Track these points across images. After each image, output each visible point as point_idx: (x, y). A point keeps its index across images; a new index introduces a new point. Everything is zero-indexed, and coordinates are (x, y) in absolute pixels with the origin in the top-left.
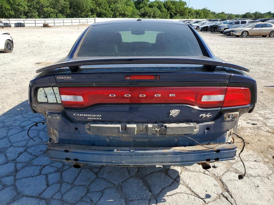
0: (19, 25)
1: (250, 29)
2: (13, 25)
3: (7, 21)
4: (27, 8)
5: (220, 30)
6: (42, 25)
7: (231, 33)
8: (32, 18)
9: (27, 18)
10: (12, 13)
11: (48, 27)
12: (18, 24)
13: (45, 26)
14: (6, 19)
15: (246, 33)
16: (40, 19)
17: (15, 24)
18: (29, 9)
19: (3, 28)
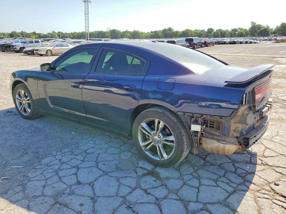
1: (52, 48)
5: (15, 49)
7: (35, 52)
15: (50, 52)
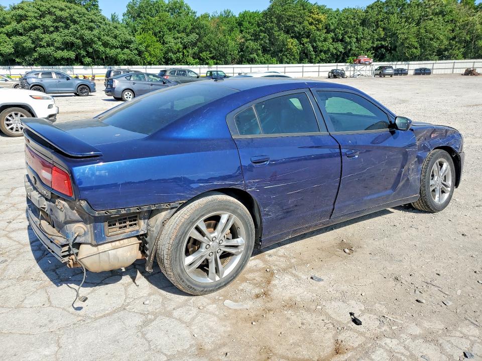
0: (420, 72)
2: (411, 72)
3: (404, 66)
4: (446, 42)
6: (463, 71)
8: (450, 59)
9: (441, 59)
10: (417, 52)
11: (474, 74)
12: (421, 69)
13: (469, 73)
14: (403, 63)
16: (466, 61)
17: (416, 70)
18: (450, 44)
19: (391, 76)
